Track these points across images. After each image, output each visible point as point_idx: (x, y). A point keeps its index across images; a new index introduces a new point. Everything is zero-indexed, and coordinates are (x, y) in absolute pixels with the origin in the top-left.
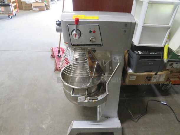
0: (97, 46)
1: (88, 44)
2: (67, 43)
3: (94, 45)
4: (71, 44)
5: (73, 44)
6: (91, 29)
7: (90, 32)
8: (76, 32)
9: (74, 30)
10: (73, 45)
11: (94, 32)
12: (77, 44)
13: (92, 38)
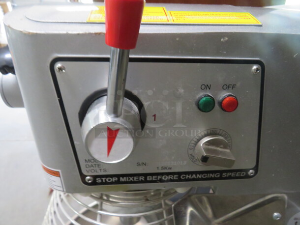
0: (230, 178)
1: (179, 174)
2: (56, 174)
3: (212, 176)
4: (83, 177)
5: (95, 177)
6: (208, 87)
7: (206, 107)
8: (115, 110)
9: (98, 95)
10: (94, 183)
11: (230, 106)
12: (118, 176)
13: (208, 143)
